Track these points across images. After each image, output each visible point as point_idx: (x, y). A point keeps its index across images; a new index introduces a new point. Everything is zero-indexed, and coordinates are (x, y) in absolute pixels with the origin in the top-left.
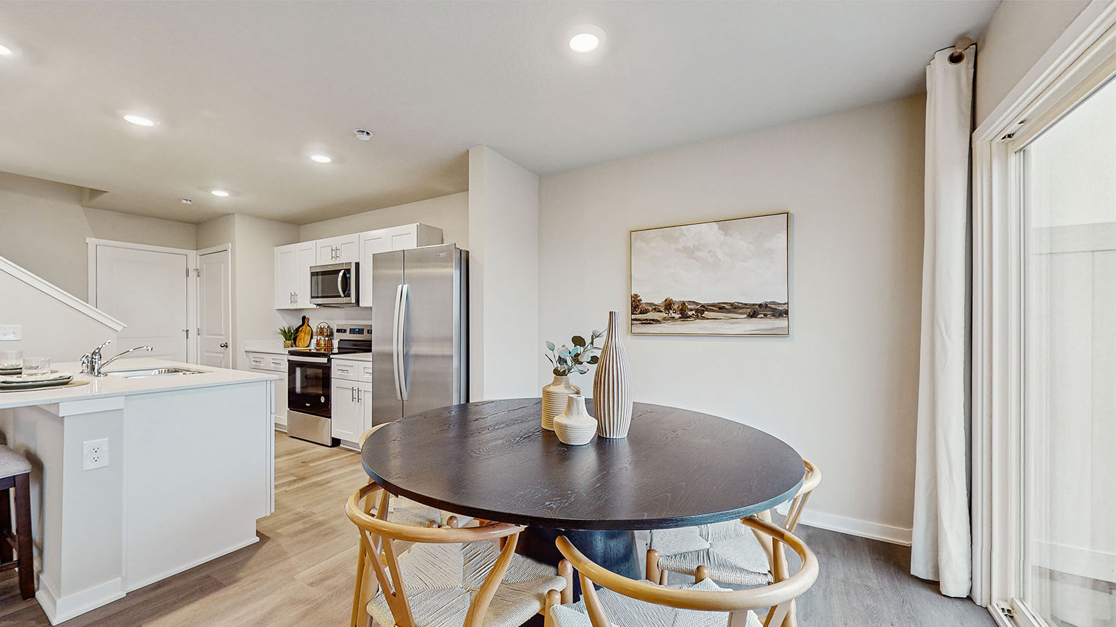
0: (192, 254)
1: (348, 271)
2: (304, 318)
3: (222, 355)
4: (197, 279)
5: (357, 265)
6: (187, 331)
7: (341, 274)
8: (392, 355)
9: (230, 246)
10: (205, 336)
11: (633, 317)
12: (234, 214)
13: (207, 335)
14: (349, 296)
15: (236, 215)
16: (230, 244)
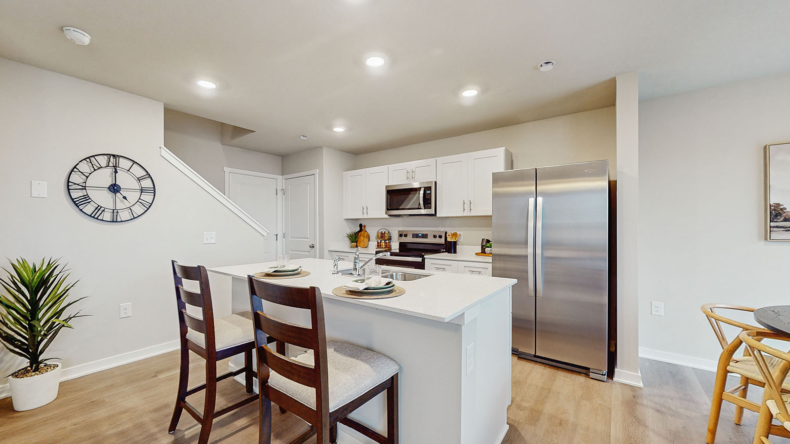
0: (280, 178)
1: (429, 188)
2: (361, 225)
3: (308, 253)
4: (282, 197)
5: (436, 183)
6: (277, 235)
7: (422, 192)
8: (526, 257)
9: (318, 172)
10: (290, 239)
11: (773, 224)
12: (321, 147)
13: (292, 238)
14: (431, 208)
15: (324, 148)
16: (318, 170)
